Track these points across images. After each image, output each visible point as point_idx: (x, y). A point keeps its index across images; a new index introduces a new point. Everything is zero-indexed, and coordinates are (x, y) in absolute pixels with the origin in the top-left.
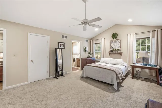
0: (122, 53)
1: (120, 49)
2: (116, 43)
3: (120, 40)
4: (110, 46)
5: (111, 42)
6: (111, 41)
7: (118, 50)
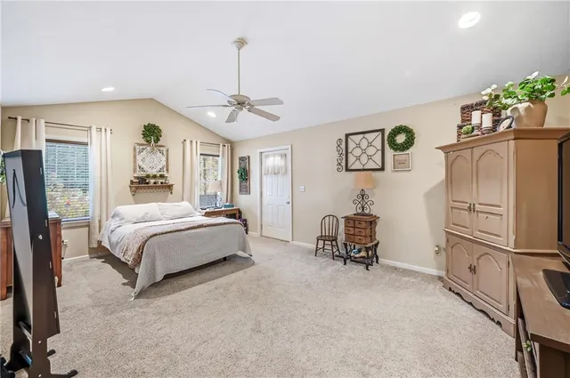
0: (172, 185)
1: (165, 173)
2: (153, 156)
3: (165, 149)
4: (135, 162)
5: (138, 151)
6: (137, 147)
7: (162, 176)
